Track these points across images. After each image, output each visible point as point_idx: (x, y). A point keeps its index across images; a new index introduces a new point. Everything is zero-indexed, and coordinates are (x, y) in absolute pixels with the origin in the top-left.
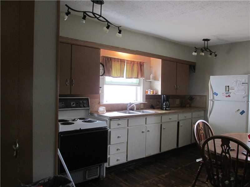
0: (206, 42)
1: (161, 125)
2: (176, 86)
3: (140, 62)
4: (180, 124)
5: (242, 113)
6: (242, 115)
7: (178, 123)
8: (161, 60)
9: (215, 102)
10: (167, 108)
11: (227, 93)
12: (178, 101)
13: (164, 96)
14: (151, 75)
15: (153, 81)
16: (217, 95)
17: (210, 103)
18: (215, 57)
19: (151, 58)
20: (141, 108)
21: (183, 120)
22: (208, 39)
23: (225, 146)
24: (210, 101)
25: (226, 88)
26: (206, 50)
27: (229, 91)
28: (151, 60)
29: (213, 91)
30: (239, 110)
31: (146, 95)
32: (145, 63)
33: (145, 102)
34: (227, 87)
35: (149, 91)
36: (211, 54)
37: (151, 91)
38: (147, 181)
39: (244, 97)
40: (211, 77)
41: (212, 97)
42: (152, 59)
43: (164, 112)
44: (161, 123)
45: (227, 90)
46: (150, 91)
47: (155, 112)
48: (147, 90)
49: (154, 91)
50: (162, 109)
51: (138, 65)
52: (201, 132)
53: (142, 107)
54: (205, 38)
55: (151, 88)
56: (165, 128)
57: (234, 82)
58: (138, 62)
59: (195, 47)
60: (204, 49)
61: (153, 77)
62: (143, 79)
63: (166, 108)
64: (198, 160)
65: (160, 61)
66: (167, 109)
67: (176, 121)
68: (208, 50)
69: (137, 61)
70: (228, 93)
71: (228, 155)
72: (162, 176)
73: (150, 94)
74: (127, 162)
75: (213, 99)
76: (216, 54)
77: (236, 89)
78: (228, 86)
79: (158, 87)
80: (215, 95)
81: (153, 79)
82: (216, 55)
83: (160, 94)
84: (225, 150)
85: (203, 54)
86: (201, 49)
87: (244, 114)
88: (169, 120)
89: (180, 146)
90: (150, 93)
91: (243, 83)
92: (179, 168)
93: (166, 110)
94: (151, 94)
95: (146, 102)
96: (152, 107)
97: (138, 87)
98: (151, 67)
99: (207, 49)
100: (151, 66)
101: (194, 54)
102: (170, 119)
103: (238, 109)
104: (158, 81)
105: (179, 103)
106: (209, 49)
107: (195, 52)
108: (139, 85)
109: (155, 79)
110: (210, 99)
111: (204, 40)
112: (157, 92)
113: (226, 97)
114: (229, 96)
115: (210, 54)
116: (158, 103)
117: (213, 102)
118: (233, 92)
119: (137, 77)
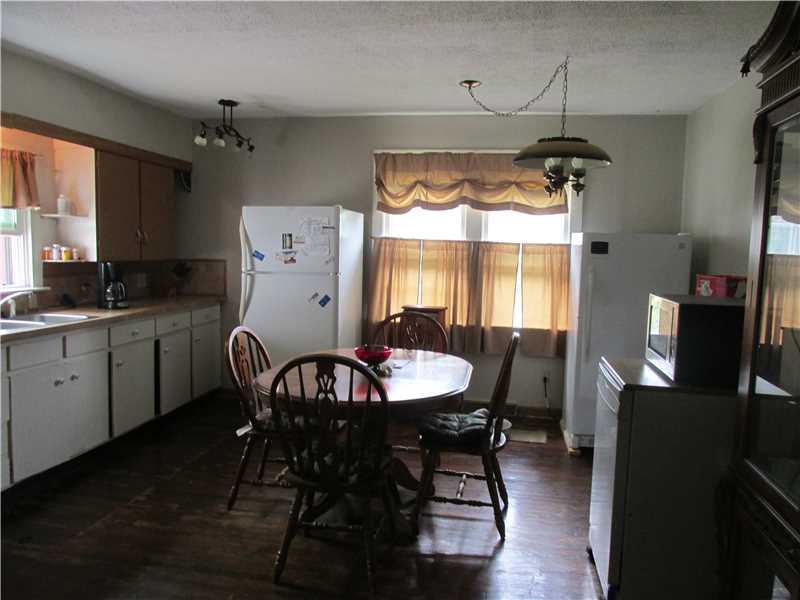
0: (228, 108)
1: (110, 355)
2: (139, 233)
3: (22, 154)
4: (163, 347)
5: (325, 301)
6: (323, 306)
7: (157, 344)
8: (93, 150)
9: (259, 278)
10: (122, 301)
11: (286, 253)
12: (141, 281)
13: (106, 266)
14: (58, 197)
15: (68, 216)
16: (261, 257)
17: (245, 280)
18: (249, 153)
19: (55, 140)
20: (31, 306)
21: (169, 334)
22: (235, 100)
23: (325, 377)
24: (243, 275)
25: (284, 241)
26: (227, 132)
27: (291, 247)
28: (55, 146)
29: (250, 250)
30: (316, 295)
31: (45, 264)
32: (36, 158)
33: (42, 288)
34: (288, 238)
35: (55, 251)
36: (240, 144)
37: (63, 249)
38: (98, 524)
39: (327, 262)
40: (244, 208)
41: (248, 264)
42: (58, 143)
43: (109, 315)
44: (108, 350)
45: (288, 244)
46: (60, 251)
47: (89, 318)
48: (47, 249)
49: (74, 250)
50: (101, 305)
51: (13, 164)
52: (242, 358)
53: (33, 304)
54: (226, 99)
55: (60, 239)
56: (120, 362)
57: (304, 226)
58: (12, 152)
59: (203, 123)
60: (222, 129)
61: (66, 203)
62: (32, 212)
63: (115, 302)
64: (240, 432)
65: (88, 154)
66: (119, 304)
67: (150, 339)
68: (232, 133)
69: (12, 149)
70: (290, 252)
71: (330, 396)
72: (137, 501)
73: (61, 259)
74: (12, 485)
75: (253, 269)
76: (251, 143)
77: (308, 241)
78: (290, 235)
79: (85, 238)
80: (256, 260)
81: (66, 211)
82: (251, 148)
83: (93, 258)
84: (326, 385)
85: (222, 143)
86: (217, 129)
87: (329, 305)
88: (130, 339)
89: (164, 412)
90: (58, 255)
91: (324, 227)
92: (178, 470)
93: (115, 308)
94: (64, 259)
95: (48, 288)
96: (68, 303)
97: (14, 238)
98: (55, 171)
99: (231, 128)
100: (57, 167)
101: (200, 141)
102: (133, 334)
103: (313, 294)
104: (86, 219)
105: (145, 285)
106: (235, 131)
107: (203, 136)
108: (18, 230)
109: (74, 209)
110: (243, 269)
111: (223, 102)
112: (83, 253)
113: (286, 262)
114: (293, 260)
115: (236, 142)
116: (84, 288)
117: (252, 276)
118: (302, 250)
119: (10, 205)
